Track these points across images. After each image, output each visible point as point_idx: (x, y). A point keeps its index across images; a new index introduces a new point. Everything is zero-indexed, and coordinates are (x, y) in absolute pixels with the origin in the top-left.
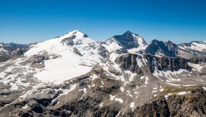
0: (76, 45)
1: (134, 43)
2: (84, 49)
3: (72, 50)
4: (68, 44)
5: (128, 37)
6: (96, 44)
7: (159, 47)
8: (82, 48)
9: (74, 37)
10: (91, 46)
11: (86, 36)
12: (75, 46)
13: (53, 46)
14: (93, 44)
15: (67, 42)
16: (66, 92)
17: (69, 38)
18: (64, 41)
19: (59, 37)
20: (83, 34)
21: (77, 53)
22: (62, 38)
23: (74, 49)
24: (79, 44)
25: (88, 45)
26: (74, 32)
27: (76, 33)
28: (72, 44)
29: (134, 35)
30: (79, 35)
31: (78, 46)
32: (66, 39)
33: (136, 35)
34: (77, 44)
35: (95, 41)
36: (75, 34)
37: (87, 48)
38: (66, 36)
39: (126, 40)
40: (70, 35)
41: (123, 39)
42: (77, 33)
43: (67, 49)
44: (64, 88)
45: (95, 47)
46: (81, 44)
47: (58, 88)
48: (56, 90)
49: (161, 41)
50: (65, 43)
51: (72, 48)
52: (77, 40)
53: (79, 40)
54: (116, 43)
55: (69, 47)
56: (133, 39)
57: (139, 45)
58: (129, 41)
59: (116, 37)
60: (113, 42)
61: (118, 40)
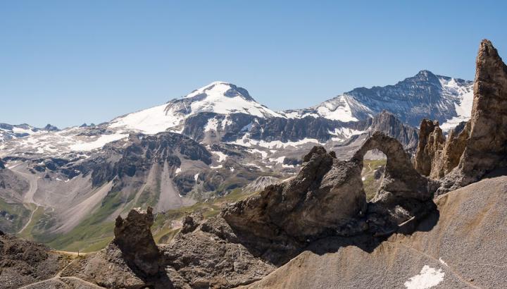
4: (177, 112)
5: (418, 90)
11: (232, 93)
15: (177, 107)
17: (182, 100)
18: (169, 106)
27: (211, 88)
28: (185, 112)
29: (452, 85)
32: (177, 102)
33: (460, 81)
36: (207, 92)
39: (405, 100)
41: (395, 98)
42: (214, 88)
50: (170, 111)
52: (202, 104)
53: (208, 103)
54: (350, 109)
56: (435, 95)
57: (457, 116)
58: (419, 105)
59: (360, 94)
60: (340, 107)
61: (364, 102)
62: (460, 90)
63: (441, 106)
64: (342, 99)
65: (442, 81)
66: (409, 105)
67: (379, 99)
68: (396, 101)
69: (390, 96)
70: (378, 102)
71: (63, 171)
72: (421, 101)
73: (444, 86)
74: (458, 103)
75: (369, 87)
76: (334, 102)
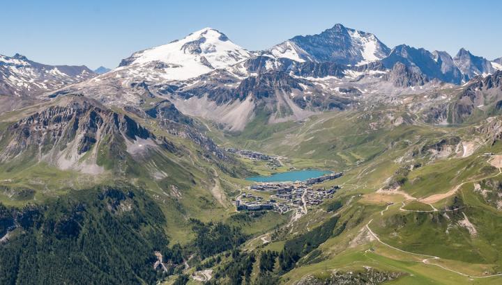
0: (206, 53)
1: (349, 55)
2: (217, 60)
3: (199, 60)
4: (192, 52)
5: (336, 39)
6: (242, 51)
7: (412, 64)
8: (214, 58)
9: (202, 40)
10: (232, 56)
11: (223, 38)
12: (202, 54)
13: (170, 54)
14: (236, 52)
15: (191, 47)
16: (189, 85)
17: (193, 42)
18: (185, 46)
19: (177, 41)
20: (220, 35)
21: (205, 64)
22: (182, 42)
23: (201, 58)
24: (210, 52)
25: (226, 54)
26: (204, 31)
27: (206, 32)
28: (198, 51)
29: (356, 35)
30: (212, 37)
31: (208, 54)
32: (189, 43)
33: (362, 33)
34: (207, 51)
35: (240, 47)
36: (204, 36)
37: (223, 59)
38: (189, 39)
39: (327, 46)
40: (196, 36)
41: (321, 45)
42: (208, 33)
43: (189, 59)
44: (188, 82)
45: (240, 56)
46: (215, 51)
47: (183, 82)
48: (182, 84)
49: (421, 50)
50: (187, 50)
51: (198, 58)
52: (207, 46)
53: (211, 45)
54: (295, 52)
55: (193, 56)
56: (348, 43)
57: (364, 60)
58: (337, 50)
59: (300, 41)
60: (288, 50)
61: (302, 47)
62: (363, 39)
63: (352, 52)
64: (288, 44)
65: (350, 33)
66: (330, 50)
67: (311, 45)
68: (321, 47)
69: (318, 43)
70: (310, 47)
71: (179, 94)
72: (338, 47)
73: (352, 36)
74: (363, 50)
75: (304, 36)
76: (282, 46)
